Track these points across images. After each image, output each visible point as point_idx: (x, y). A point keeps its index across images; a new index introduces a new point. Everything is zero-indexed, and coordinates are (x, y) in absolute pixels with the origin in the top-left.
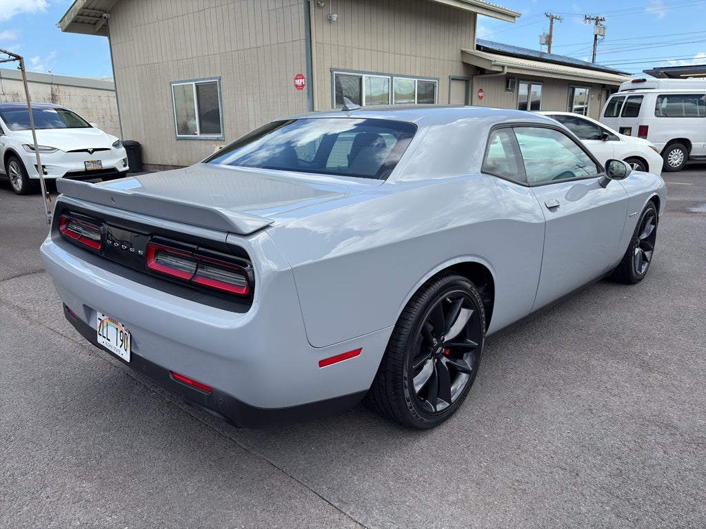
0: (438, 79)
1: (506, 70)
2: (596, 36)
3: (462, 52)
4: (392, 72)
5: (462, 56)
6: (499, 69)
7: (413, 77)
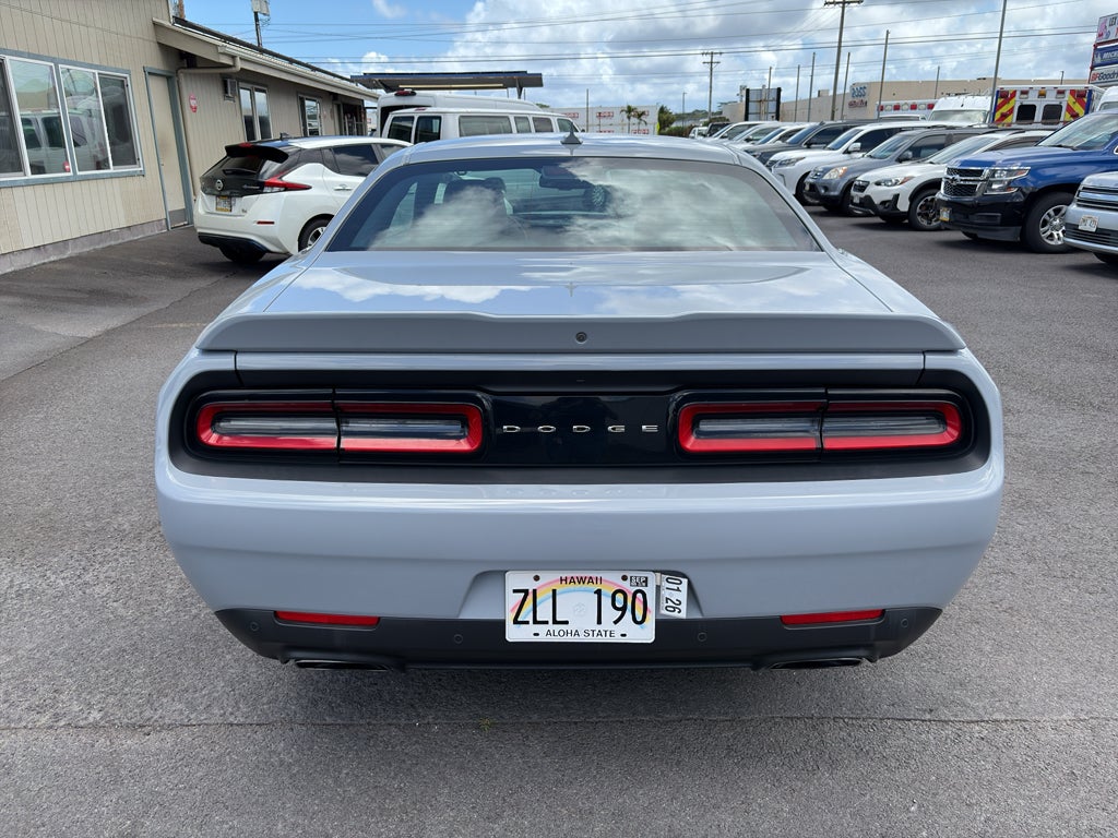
0: (128, 72)
1: (240, 65)
2: (256, 14)
3: (155, 24)
4: (54, 55)
5: (156, 32)
6: (226, 60)
7: (91, 66)
